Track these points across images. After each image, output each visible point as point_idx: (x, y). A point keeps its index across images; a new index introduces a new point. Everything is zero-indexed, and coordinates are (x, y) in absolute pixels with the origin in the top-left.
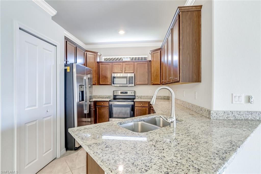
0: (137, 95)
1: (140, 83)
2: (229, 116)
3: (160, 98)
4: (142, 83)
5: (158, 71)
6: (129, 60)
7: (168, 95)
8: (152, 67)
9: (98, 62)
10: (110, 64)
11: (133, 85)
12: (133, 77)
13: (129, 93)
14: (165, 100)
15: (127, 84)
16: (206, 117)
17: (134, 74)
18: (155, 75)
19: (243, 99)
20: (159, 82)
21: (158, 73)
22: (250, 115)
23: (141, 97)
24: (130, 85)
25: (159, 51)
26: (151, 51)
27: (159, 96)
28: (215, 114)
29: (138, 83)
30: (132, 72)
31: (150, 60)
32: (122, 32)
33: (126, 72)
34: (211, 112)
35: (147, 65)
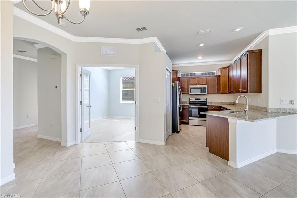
0: (207, 101)
1: (211, 92)
2: (279, 111)
3: (227, 103)
4: (213, 92)
5: (226, 83)
6: (200, 75)
7: (233, 102)
8: (221, 80)
9: (178, 77)
10: (188, 78)
11: (206, 94)
12: (205, 88)
13: (202, 100)
14: (231, 105)
15: (201, 93)
16: (265, 112)
17: (206, 86)
18: (223, 86)
19: (288, 102)
20: (226, 91)
21: (226, 84)
22: (292, 111)
23: (211, 103)
24: (204, 94)
25: (227, 69)
26: (219, 68)
27: (226, 102)
28: (270, 110)
29: (209, 92)
30: (205, 84)
31: (219, 75)
32: (200, 58)
33: (200, 84)
34: (268, 109)
35: (216, 79)
